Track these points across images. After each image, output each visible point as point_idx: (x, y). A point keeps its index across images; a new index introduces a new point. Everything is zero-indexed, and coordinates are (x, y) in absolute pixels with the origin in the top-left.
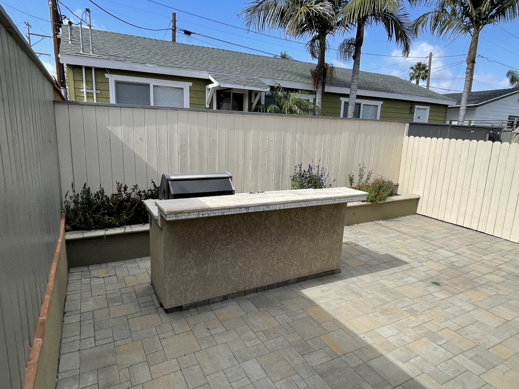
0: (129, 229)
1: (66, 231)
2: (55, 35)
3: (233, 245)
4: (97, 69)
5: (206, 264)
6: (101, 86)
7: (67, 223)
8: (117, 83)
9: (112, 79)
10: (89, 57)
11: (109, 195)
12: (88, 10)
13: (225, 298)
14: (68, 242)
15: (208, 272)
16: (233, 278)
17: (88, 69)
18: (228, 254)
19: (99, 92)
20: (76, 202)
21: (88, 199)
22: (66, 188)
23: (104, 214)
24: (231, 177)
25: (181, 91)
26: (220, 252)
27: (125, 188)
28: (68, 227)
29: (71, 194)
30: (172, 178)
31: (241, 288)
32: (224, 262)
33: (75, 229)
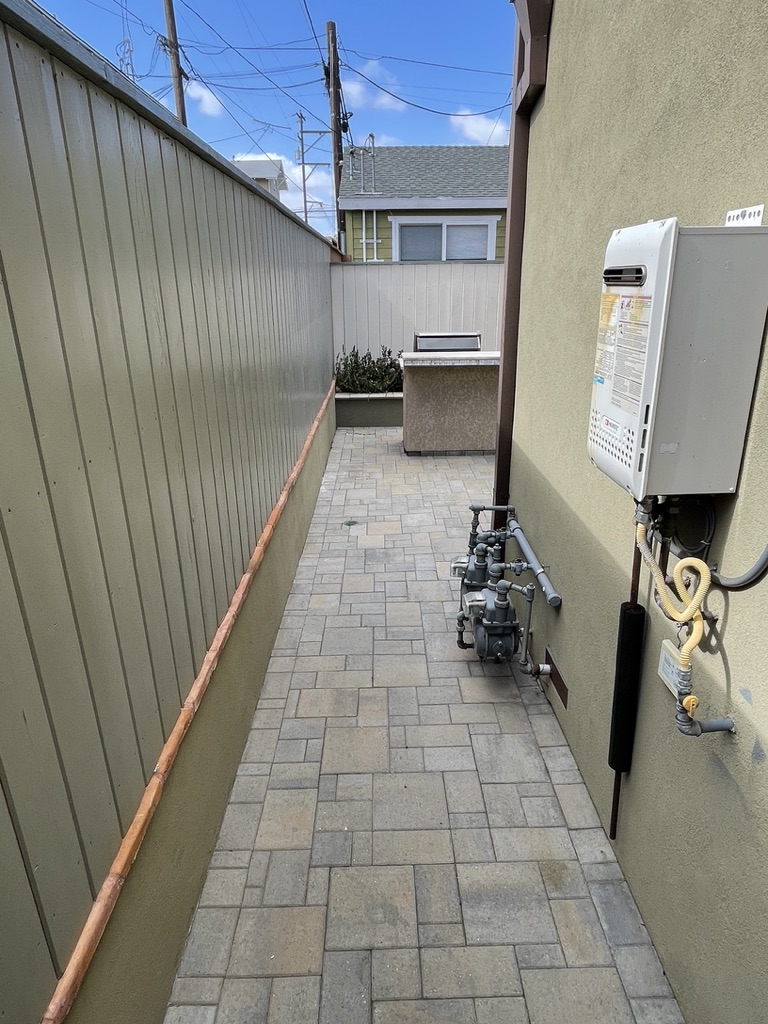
0: (390, 395)
1: (337, 392)
2: (337, 164)
3: (471, 402)
4: (378, 212)
5: (444, 416)
6: (383, 234)
7: (337, 384)
8: (402, 227)
9: (396, 221)
10: (371, 197)
11: (374, 358)
12: (371, 136)
13: (462, 453)
14: (338, 401)
15: (446, 424)
16: (471, 435)
17: (369, 212)
18: (466, 410)
19: (380, 241)
20: (346, 365)
21: (356, 362)
22: (338, 350)
23: (369, 378)
24: (479, 336)
25: (485, 229)
26: (458, 406)
27: (389, 353)
28: (338, 389)
29: (342, 356)
30: (421, 335)
31: (479, 447)
32: (461, 416)
33: (344, 390)
